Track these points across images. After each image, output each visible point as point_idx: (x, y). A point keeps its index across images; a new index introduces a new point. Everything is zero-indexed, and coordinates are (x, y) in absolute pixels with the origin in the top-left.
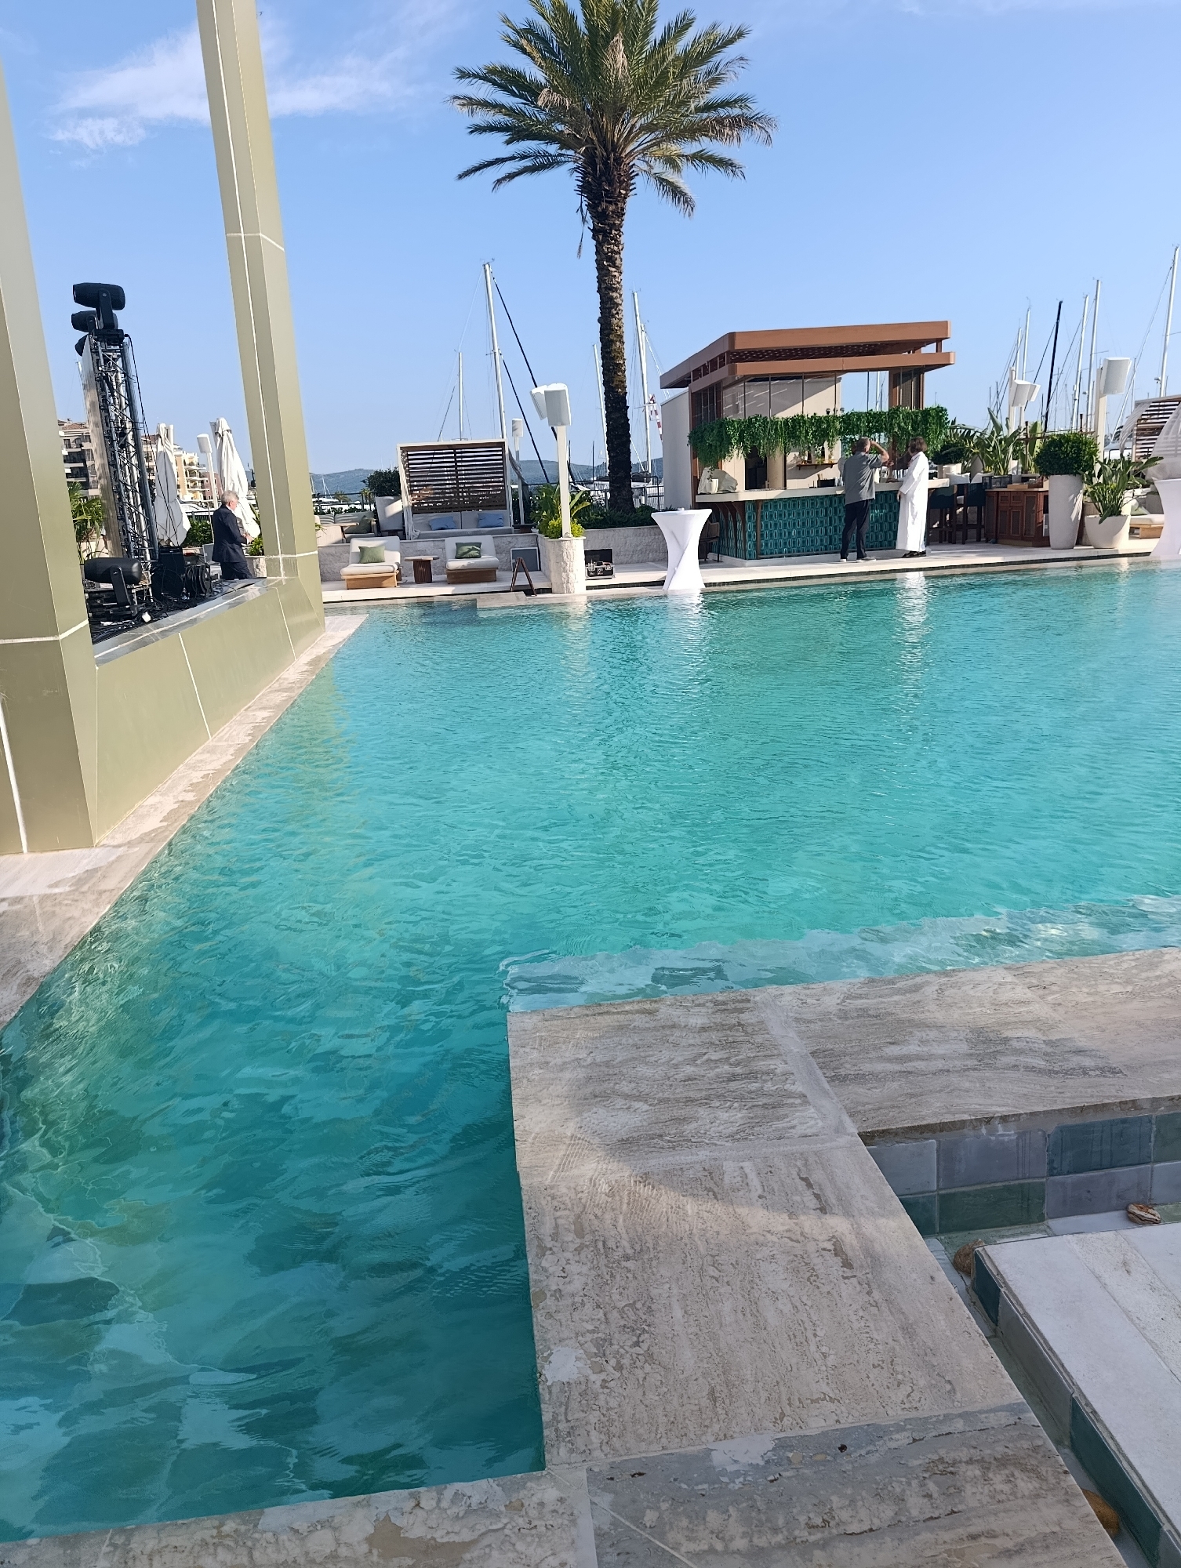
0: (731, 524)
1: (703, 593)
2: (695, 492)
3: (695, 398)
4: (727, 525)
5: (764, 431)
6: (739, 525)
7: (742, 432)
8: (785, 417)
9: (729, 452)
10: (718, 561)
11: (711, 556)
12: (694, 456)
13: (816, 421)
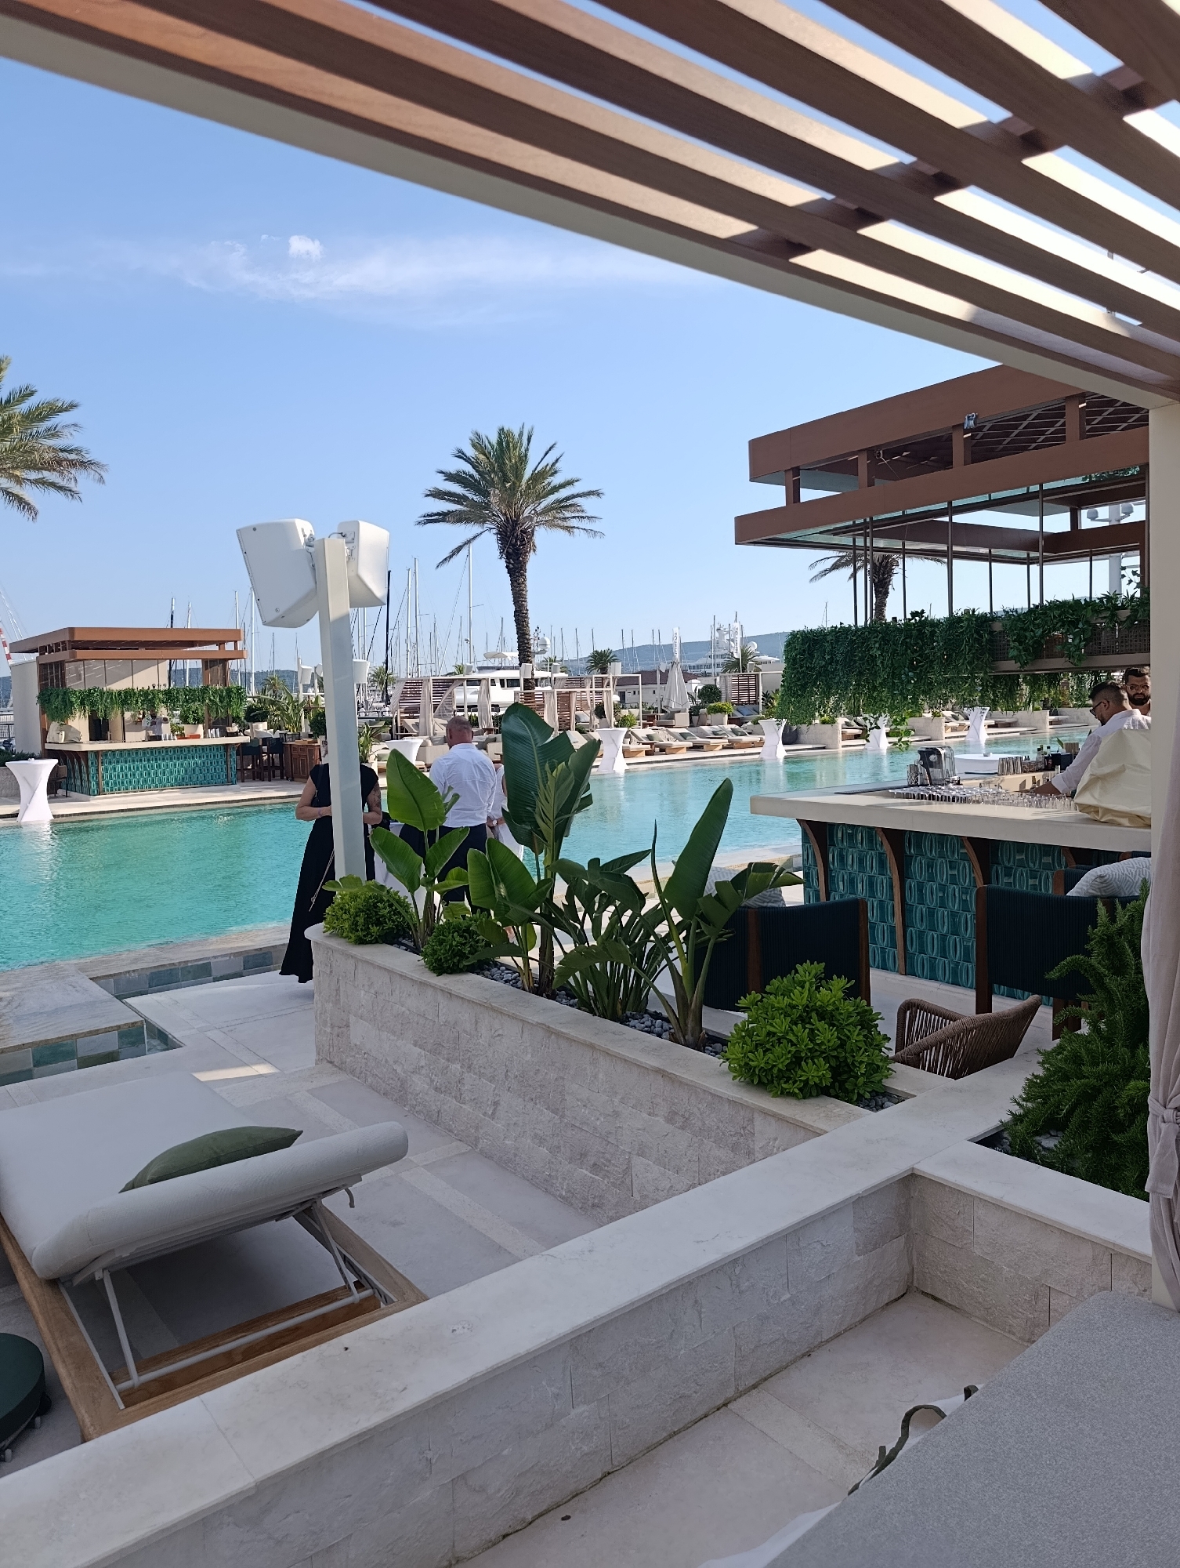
0: (77, 767)
1: (53, 824)
2: (44, 741)
3: (43, 668)
4: (73, 768)
5: (101, 700)
6: (84, 768)
7: (83, 699)
8: (119, 689)
9: (72, 714)
10: (67, 796)
11: (60, 792)
12: (43, 712)
13: (145, 693)
